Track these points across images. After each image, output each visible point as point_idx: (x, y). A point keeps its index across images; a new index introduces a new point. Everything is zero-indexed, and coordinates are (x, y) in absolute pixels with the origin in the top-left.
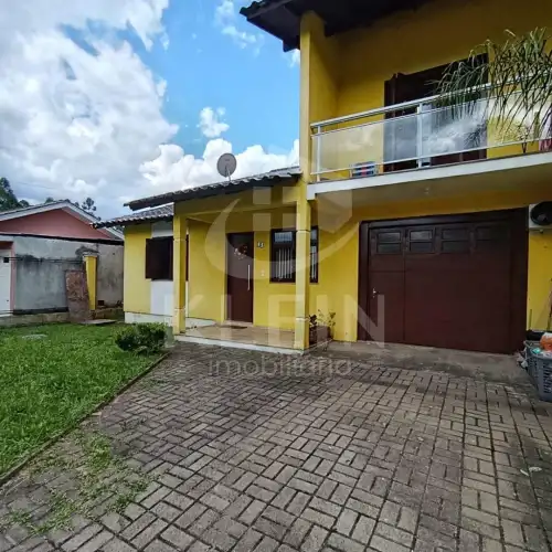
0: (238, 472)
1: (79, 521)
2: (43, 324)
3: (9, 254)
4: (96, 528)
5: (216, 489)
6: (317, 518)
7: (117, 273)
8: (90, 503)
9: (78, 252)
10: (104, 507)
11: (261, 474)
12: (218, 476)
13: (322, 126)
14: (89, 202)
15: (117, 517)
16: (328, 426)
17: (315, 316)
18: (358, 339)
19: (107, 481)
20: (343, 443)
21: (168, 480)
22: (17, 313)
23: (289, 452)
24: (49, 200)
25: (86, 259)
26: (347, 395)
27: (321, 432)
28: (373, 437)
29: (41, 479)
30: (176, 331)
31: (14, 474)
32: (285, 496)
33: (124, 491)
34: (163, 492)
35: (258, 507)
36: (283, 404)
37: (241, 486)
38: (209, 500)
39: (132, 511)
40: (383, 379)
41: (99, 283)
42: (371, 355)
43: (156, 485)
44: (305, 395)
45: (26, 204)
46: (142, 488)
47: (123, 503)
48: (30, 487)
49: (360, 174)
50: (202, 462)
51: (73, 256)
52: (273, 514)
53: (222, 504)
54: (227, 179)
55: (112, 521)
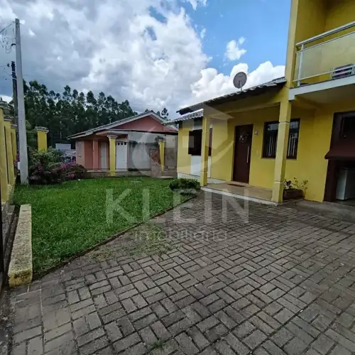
0: (216, 254)
1: (144, 255)
2: (139, 176)
3: (126, 141)
4: (150, 258)
5: (203, 258)
6: (251, 282)
7: (175, 151)
8: (149, 250)
9: (156, 139)
10: (154, 252)
11: (227, 257)
12: (205, 253)
13: (305, 44)
14: (165, 110)
15: (158, 257)
16: (277, 245)
17: (290, 182)
18: (324, 200)
19: (156, 244)
20: (282, 255)
21: (181, 249)
22: (130, 170)
23: (247, 252)
24: (147, 111)
25: (160, 143)
26: (299, 231)
27: (271, 247)
28: (306, 256)
29: (132, 237)
30: (202, 185)
31: (123, 233)
32: (236, 269)
33: (163, 249)
34: (178, 253)
35: (221, 270)
36: (252, 229)
37: (215, 259)
38: (198, 261)
39: (165, 256)
40: (333, 227)
41: (166, 157)
42: (330, 212)
43: (176, 250)
44: (269, 227)
45: (136, 114)
46: (169, 249)
47: (161, 253)
48: (129, 239)
49: (339, 76)
50: (199, 246)
51: (154, 141)
52: (228, 275)
53: (204, 264)
54: (240, 90)
55: (156, 258)
